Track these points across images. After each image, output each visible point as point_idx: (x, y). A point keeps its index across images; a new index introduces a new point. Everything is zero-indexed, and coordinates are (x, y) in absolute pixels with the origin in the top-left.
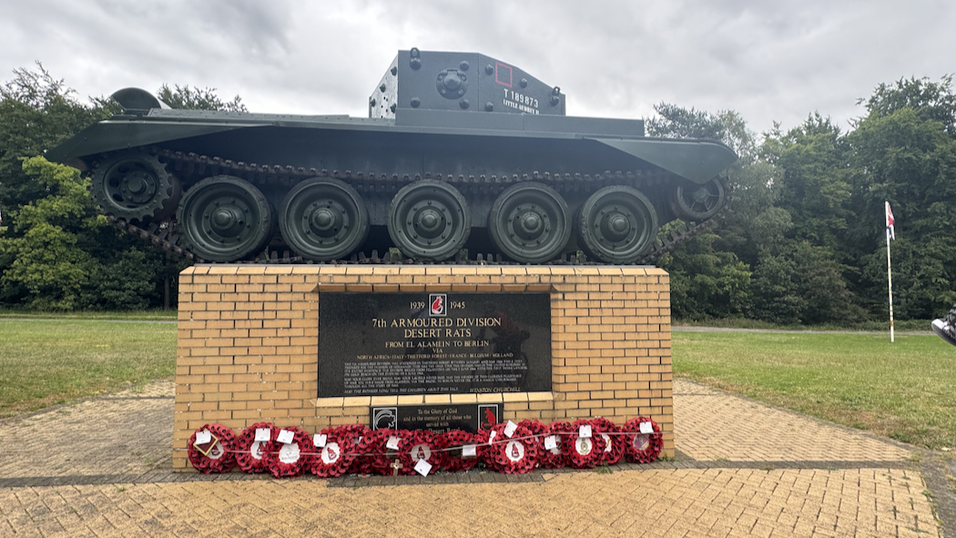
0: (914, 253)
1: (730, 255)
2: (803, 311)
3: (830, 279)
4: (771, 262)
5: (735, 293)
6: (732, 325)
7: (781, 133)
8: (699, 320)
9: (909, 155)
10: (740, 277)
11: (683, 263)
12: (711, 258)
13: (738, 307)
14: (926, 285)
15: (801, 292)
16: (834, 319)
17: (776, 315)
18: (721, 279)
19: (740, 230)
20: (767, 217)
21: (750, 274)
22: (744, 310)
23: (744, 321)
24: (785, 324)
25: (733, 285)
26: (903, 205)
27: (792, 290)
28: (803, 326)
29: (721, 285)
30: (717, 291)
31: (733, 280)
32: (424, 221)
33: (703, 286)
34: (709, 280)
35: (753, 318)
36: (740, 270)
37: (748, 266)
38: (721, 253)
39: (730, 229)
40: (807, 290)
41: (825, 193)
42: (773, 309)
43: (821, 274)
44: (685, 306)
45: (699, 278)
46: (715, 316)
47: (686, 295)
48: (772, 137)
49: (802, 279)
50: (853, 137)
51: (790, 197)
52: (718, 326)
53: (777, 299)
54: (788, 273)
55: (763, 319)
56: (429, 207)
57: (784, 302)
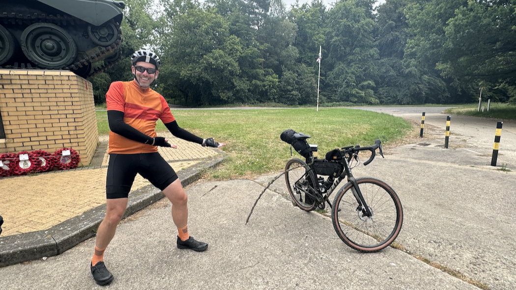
1: (270, 70)
2: (299, 99)
3: (311, 84)
4: (287, 74)
5: (270, 90)
6: (268, 106)
7: (299, 6)
8: (253, 104)
9: (349, 23)
10: (273, 82)
11: (247, 73)
12: (261, 71)
13: (271, 97)
14: (348, 86)
15: (299, 90)
16: (311, 102)
17: (288, 101)
18: (264, 83)
19: (276, 58)
20: (288, 51)
21: (277, 80)
22: (274, 99)
23: (274, 104)
24: (291, 105)
25: (270, 86)
27: (296, 88)
28: (299, 106)
29: (264, 86)
30: (262, 89)
31: (269, 83)
33: (256, 86)
34: (258, 83)
35: (278, 102)
36: (273, 78)
37: (277, 76)
38: (266, 69)
39: (272, 57)
40: (302, 88)
41: (314, 39)
42: (287, 98)
43: (308, 81)
44: (247, 97)
45: (254, 82)
46: (261, 102)
47: (247, 91)
48: (295, 7)
49: (300, 83)
50: (331, 12)
51: (300, 41)
52: (262, 106)
53: (288, 93)
54: (294, 80)
55: (282, 103)
57: (292, 94)
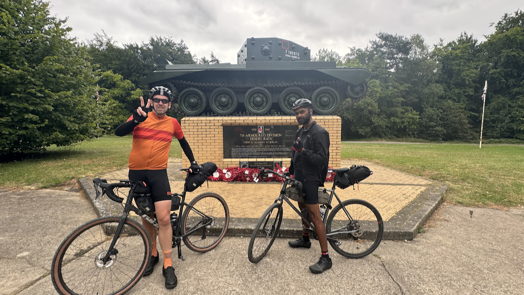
0: (509, 106)
1: (409, 108)
2: (444, 134)
3: (460, 119)
4: (429, 111)
5: (409, 126)
6: (407, 141)
7: (443, 45)
8: (391, 139)
9: (514, 53)
10: (413, 119)
11: (385, 113)
12: (399, 110)
13: (411, 133)
14: (513, 121)
15: (444, 126)
16: (460, 138)
17: (430, 137)
18: (403, 120)
19: (416, 95)
20: (431, 89)
21: (418, 117)
22: (413, 134)
23: (413, 139)
24: (434, 141)
25: (409, 122)
26: (507, 80)
27: (439, 124)
28: (443, 142)
29: (403, 122)
30: (401, 126)
31: (409, 120)
32: (256, 101)
33: (395, 123)
34: (397, 120)
35: (418, 138)
36: (414, 115)
37: (418, 113)
38: (405, 107)
39: (411, 95)
40: (448, 124)
41: (464, 76)
42: (428, 134)
43: (456, 117)
44: (384, 133)
45: (392, 119)
46: (398, 137)
47: (385, 127)
48: (438, 47)
49: (446, 119)
50: (484, 45)
51: (444, 78)
52: (400, 141)
53: (431, 129)
54: (438, 116)
55: (423, 138)
56: (258, 96)
57: (434, 130)
